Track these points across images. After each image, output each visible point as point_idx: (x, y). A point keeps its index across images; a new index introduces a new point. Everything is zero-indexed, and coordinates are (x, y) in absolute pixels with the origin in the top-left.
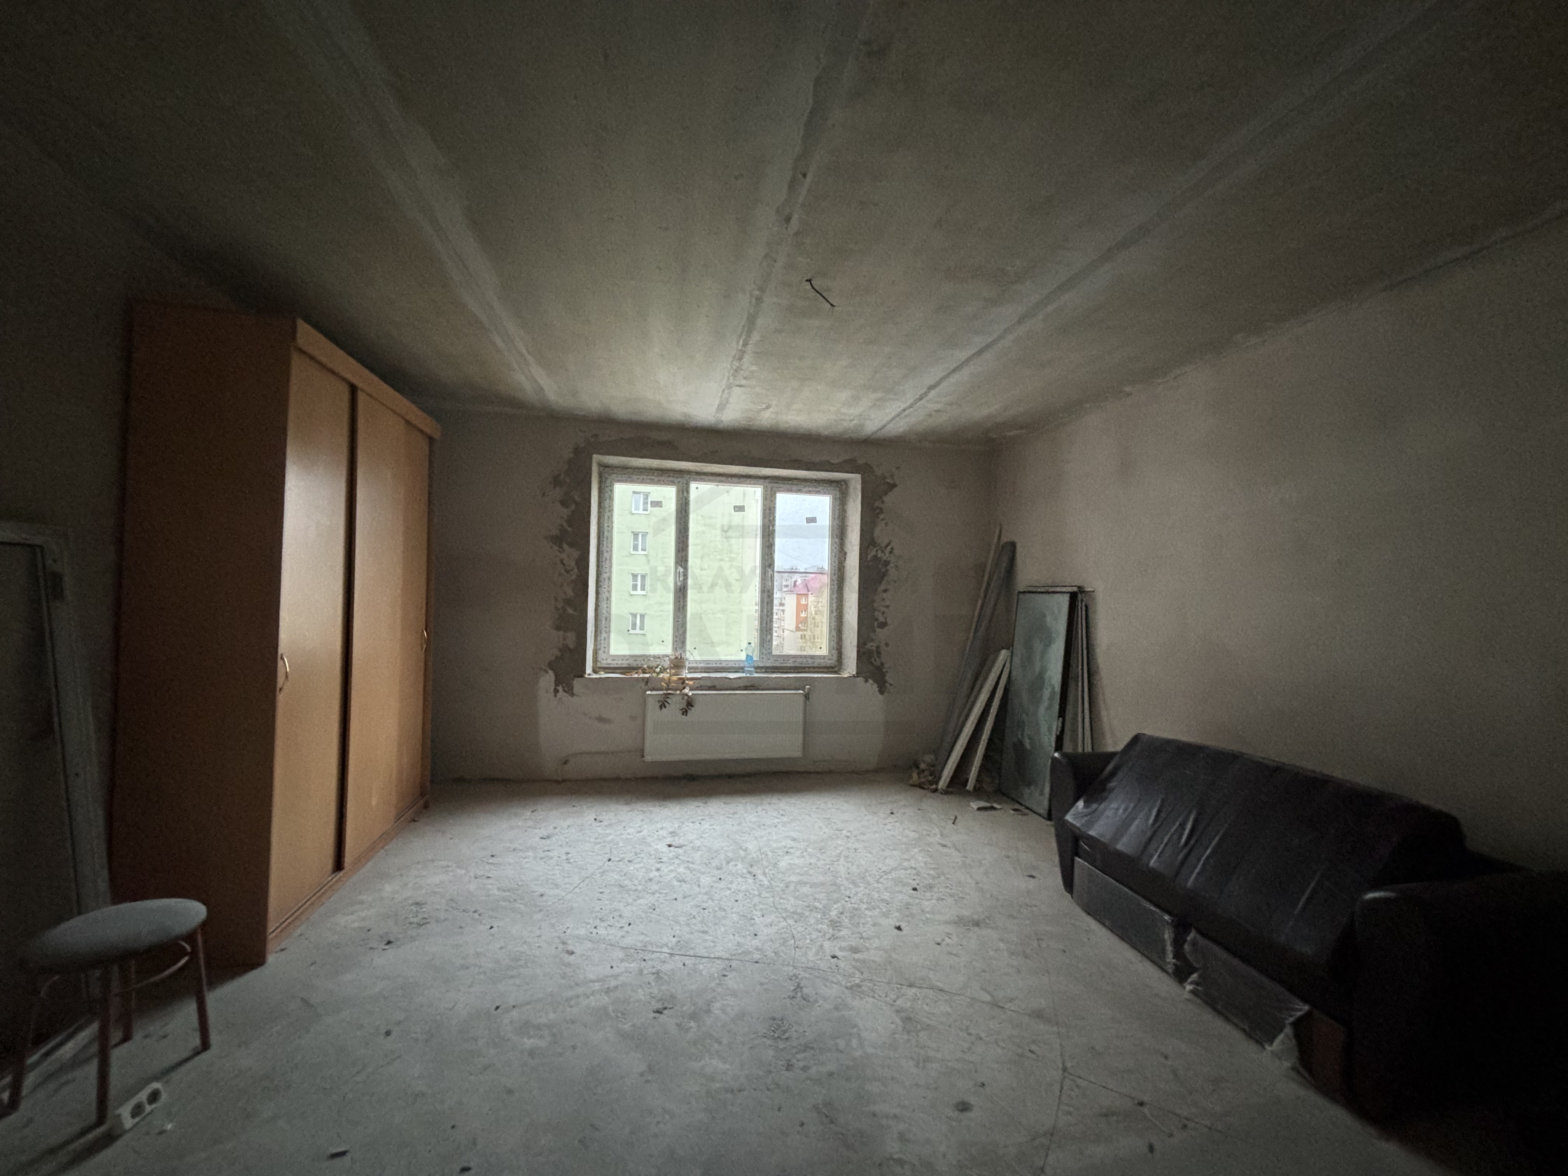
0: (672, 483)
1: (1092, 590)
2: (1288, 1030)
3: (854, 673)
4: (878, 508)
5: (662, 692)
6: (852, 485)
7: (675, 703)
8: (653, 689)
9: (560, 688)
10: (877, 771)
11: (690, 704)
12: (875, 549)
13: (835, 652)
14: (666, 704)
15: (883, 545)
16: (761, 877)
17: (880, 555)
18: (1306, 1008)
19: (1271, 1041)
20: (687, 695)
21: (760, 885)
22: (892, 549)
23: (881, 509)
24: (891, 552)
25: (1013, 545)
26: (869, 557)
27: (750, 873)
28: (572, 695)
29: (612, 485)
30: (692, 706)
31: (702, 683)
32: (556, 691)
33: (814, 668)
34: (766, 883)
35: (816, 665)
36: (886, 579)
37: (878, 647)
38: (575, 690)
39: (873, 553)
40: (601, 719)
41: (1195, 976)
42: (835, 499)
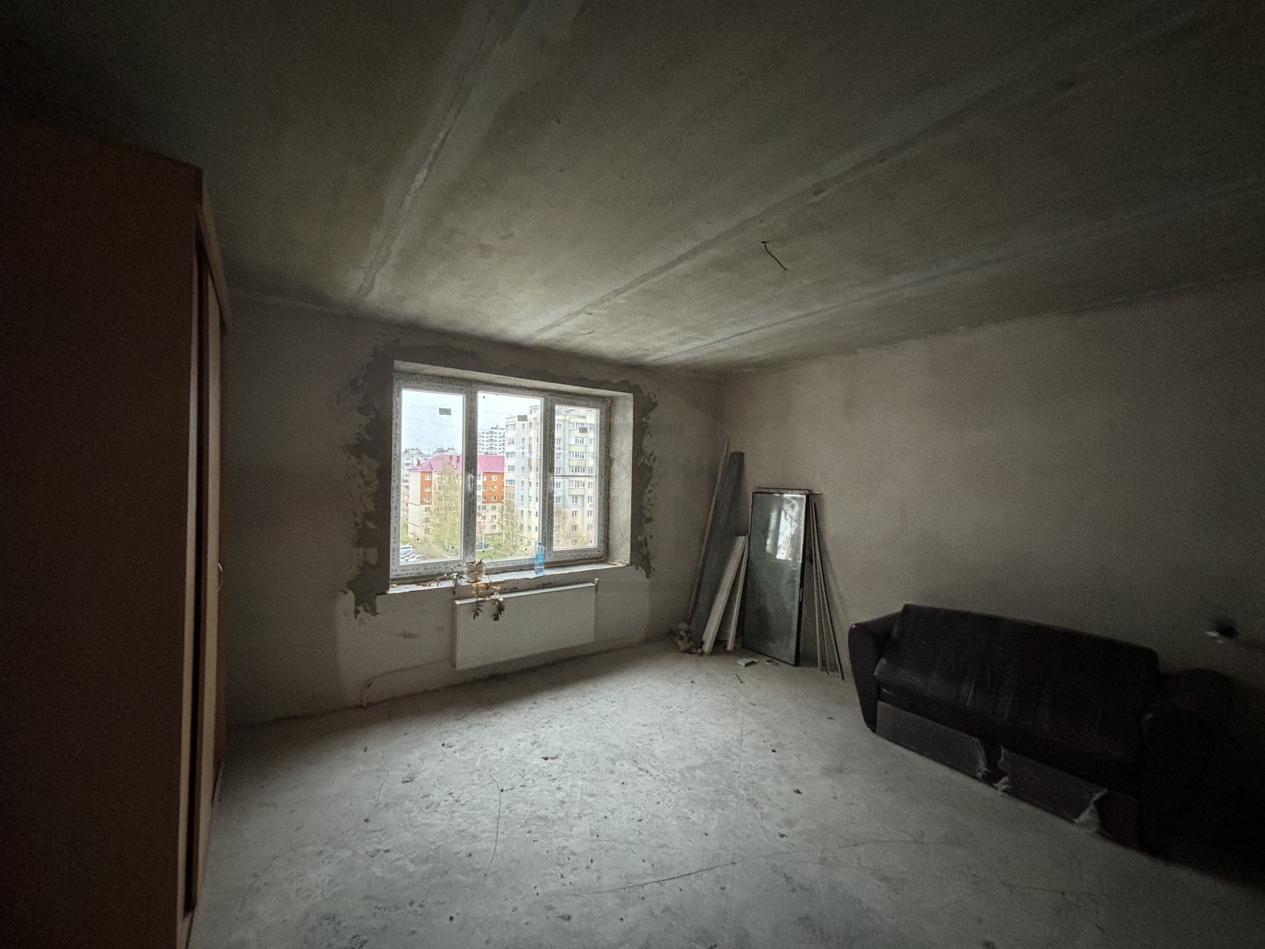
0: (460, 391)
2: (1092, 807)
3: (628, 562)
4: (644, 423)
5: (474, 600)
6: (619, 404)
7: (487, 610)
8: (459, 599)
9: (361, 608)
10: (646, 641)
11: (500, 608)
12: (643, 457)
13: (602, 544)
14: (478, 611)
15: (649, 453)
16: (655, 772)
17: (647, 462)
18: (1105, 791)
19: (1077, 816)
20: (497, 600)
21: (660, 780)
22: (655, 457)
23: (647, 424)
24: (654, 460)
25: (742, 455)
26: (639, 464)
27: (640, 769)
28: (374, 613)
29: (399, 391)
30: (503, 610)
31: (505, 586)
32: (357, 612)
33: (586, 559)
34: (662, 776)
35: (587, 557)
36: (651, 482)
37: (646, 540)
38: (378, 610)
39: (642, 461)
40: (406, 635)
41: (1005, 779)
42: (601, 413)
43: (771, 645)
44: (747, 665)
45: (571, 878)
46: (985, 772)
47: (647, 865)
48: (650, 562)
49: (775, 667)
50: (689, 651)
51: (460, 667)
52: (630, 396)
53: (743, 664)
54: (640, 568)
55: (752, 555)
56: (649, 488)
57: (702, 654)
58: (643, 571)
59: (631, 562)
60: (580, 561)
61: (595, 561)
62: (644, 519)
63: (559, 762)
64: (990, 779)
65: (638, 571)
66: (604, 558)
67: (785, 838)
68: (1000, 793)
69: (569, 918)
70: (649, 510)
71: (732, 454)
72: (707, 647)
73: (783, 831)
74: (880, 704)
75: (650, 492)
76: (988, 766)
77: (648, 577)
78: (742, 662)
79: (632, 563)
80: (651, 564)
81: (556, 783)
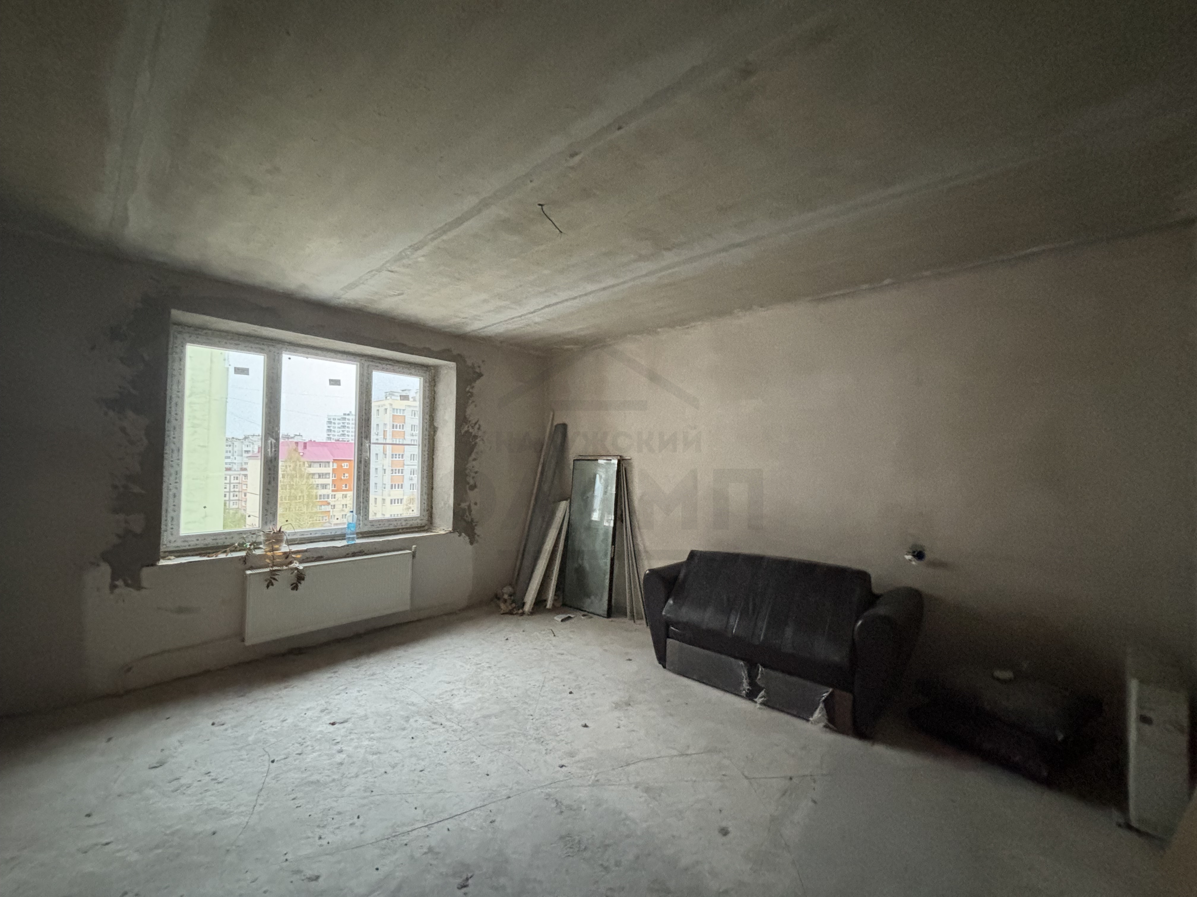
0: (261, 351)
1: (629, 458)
2: (821, 705)
3: (451, 529)
4: (469, 392)
5: (267, 570)
6: (443, 372)
7: (284, 579)
8: (251, 568)
9: (120, 583)
10: (469, 607)
11: (300, 577)
12: (467, 426)
13: (426, 513)
14: (273, 581)
15: (474, 422)
16: (448, 724)
17: (471, 430)
18: (831, 690)
19: (812, 714)
20: (296, 569)
21: (453, 731)
22: (479, 425)
23: (472, 393)
24: (479, 429)
25: (564, 426)
26: (463, 432)
27: (434, 723)
28: (139, 588)
29: (183, 346)
30: (303, 579)
31: (307, 554)
32: (113, 587)
33: (407, 528)
34: (455, 727)
35: (408, 526)
36: (475, 450)
37: (469, 507)
38: (144, 584)
39: (466, 429)
40: (181, 610)
41: (762, 693)
42: (425, 381)
43: (588, 601)
44: (562, 621)
45: (331, 838)
46: (748, 689)
47: (419, 811)
48: (474, 529)
49: (589, 620)
50: (511, 613)
51: (248, 643)
52: (453, 364)
53: (560, 620)
54: (463, 534)
55: (573, 518)
56: (473, 456)
57: (523, 614)
58: (467, 538)
59: (453, 530)
60: (401, 531)
61: (416, 530)
62: (468, 486)
63: (348, 725)
64: (751, 696)
65: (461, 538)
66: (426, 528)
67: (564, 767)
68: (758, 706)
69: (317, 878)
70: (473, 478)
71: (556, 426)
72: (527, 608)
73: (563, 762)
74: (669, 641)
75: (475, 460)
76: (750, 684)
77: (471, 543)
78: (558, 618)
79: (455, 529)
80: (476, 531)
81: (338, 747)
